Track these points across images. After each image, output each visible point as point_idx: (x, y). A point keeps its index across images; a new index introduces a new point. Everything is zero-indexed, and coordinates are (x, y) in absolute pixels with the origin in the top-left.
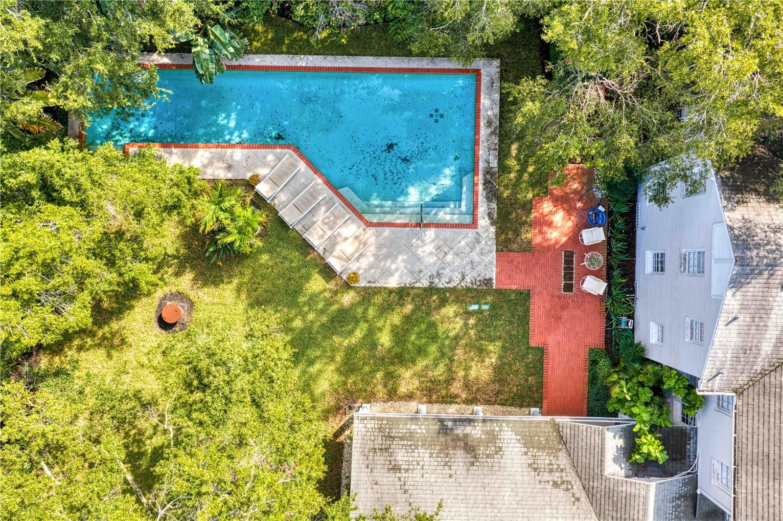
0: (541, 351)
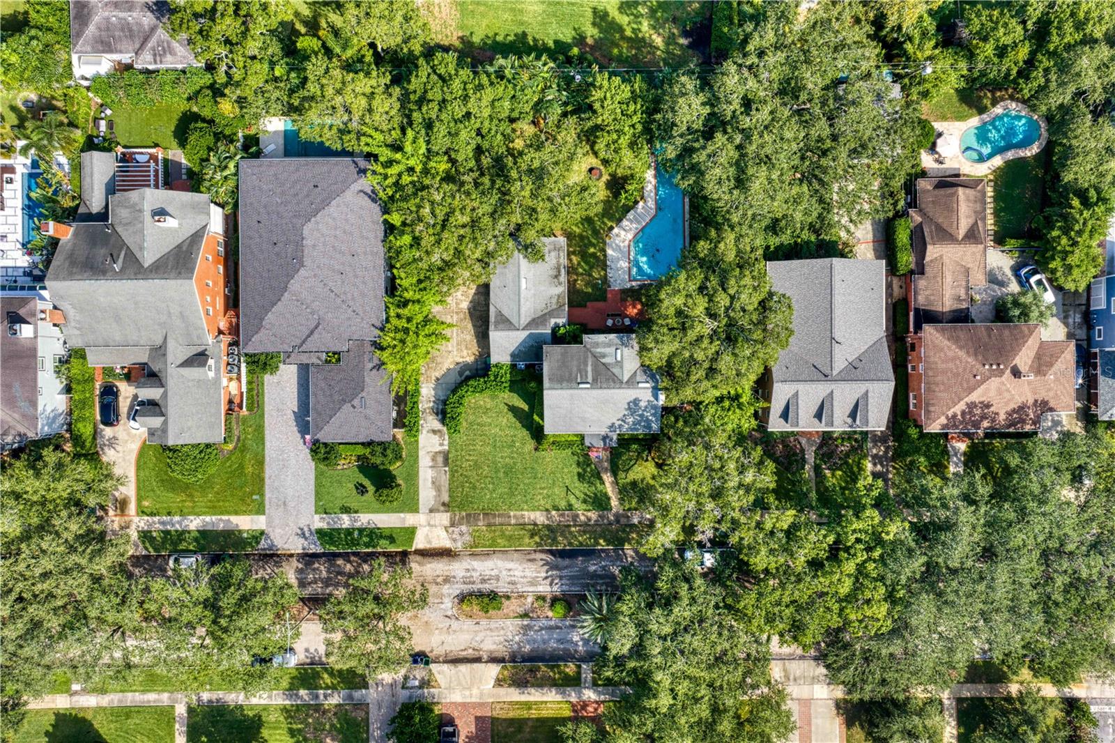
0: (585, 306)
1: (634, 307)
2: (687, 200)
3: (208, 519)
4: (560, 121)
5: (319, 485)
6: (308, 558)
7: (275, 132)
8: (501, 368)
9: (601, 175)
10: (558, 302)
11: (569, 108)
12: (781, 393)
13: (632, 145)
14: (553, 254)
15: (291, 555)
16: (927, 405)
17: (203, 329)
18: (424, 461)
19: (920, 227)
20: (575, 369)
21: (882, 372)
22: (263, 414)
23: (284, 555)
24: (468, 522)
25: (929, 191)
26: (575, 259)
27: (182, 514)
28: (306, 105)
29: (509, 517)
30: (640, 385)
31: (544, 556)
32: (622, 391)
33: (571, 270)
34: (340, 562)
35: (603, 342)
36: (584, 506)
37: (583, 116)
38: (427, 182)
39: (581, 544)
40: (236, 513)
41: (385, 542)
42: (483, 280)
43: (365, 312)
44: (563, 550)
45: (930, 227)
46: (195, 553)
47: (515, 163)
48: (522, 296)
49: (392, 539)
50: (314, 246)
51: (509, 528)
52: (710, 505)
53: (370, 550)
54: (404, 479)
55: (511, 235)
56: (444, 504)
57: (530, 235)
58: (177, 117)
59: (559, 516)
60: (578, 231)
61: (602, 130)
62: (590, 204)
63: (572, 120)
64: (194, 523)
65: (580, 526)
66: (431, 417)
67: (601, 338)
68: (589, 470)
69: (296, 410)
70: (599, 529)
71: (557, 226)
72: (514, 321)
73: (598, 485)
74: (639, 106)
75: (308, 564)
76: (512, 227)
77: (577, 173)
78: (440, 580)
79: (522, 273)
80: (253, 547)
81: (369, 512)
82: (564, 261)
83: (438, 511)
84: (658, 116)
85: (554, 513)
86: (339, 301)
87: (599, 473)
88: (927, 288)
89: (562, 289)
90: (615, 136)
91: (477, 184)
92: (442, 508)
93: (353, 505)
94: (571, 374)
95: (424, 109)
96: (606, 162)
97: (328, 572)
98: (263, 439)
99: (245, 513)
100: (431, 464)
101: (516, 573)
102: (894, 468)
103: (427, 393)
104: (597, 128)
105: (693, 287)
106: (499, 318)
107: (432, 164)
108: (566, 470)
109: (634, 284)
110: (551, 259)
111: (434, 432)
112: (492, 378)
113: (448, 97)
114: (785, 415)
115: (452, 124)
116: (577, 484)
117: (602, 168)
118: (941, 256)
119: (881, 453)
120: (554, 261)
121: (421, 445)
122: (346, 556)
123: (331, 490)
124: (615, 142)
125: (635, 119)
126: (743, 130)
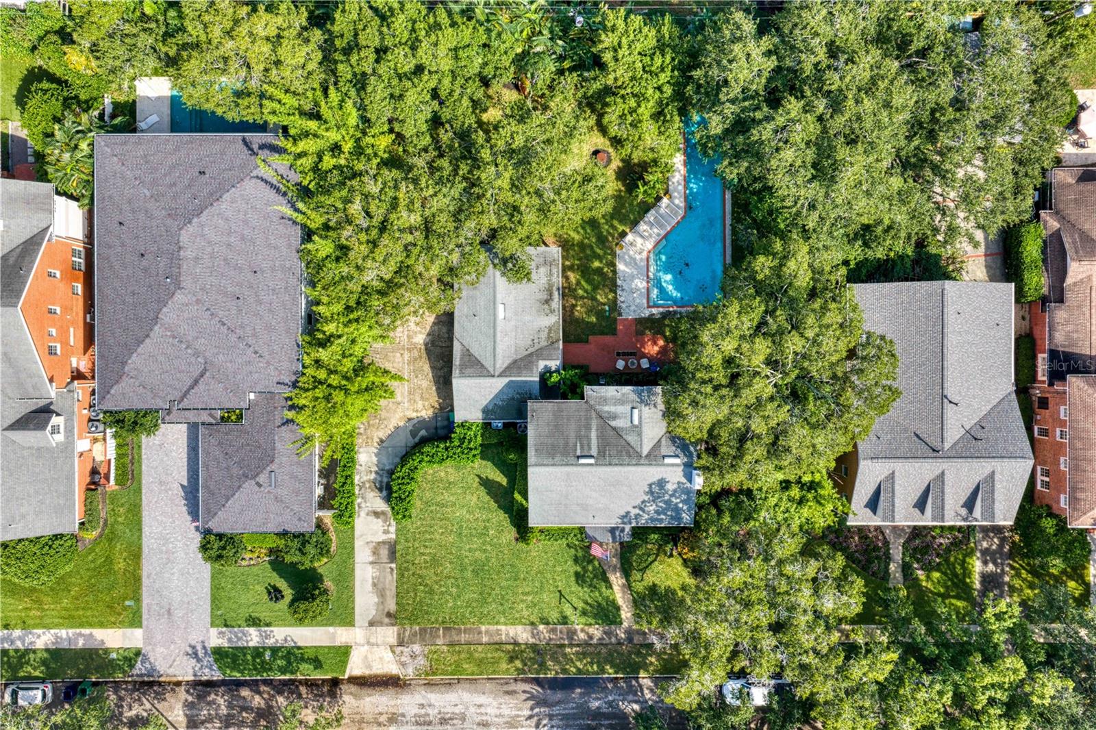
0: (587, 342)
1: (655, 343)
2: (728, 196)
3: (63, 633)
4: (554, 80)
5: (216, 588)
6: (202, 687)
7: (158, 98)
8: (469, 429)
9: (609, 161)
10: (549, 337)
11: (567, 64)
12: (868, 475)
13: (658, 115)
14: (542, 270)
15: (178, 684)
16: (1074, 489)
17: (40, 377)
18: (362, 555)
19: (1057, 236)
20: (572, 436)
21: (1015, 445)
22: (140, 489)
23: (169, 683)
24: (423, 639)
25: (1070, 185)
26: (573, 277)
27: (25, 625)
28: (185, 54)
29: (480, 633)
30: (667, 461)
31: (527, 687)
32: (640, 469)
33: (567, 292)
34: (245, 692)
35: (613, 398)
36: (583, 620)
37: (586, 74)
38: (359, 166)
39: (579, 671)
40: (102, 625)
41: (307, 666)
42: (443, 306)
43: (272, 353)
44: (555, 679)
45: (1072, 236)
46: (43, 681)
47: (488, 140)
48: (499, 329)
49: (317, 663)
50: (197, 258)
51: (480, 648)
52: (768, 641)
53: (287, 677)
54: (333, 580)
55: (482, 243)
56: (389, 615)
57: (510, 244)
58: (21, 76)
59: (549, 632)
60: (577, 237)
61: (614, 94)
62: (596, 201)
63: (572, 79)
64: (43, 639)
65: (578, 645)
66: (372, 494)
67: (611, 391)
68: (590, 568)
69: (185, 483)
70: (604, 650)
71: (549, 232)
72: (488, 364)
73: (604, 589)
74: (668, 60)
75: (201, 697)
76: (484, 233)
77: (577, 158)
78: (383, 719)
79: (499, 297)
80: (124, 672)
81: (285, 626)
82: (558, 280)
83: (381, 624)
84: (697, 74)
85: (541, 627)
86: (233, 338)
87: (604, 573)
88: (1067, 322)
89: (553, 320)
90: (633, 103)
91: (432, 168)
92: (386, 620)
93: (264, 615)
94: (567, 443)
95: (354, 58)
96: (617, 142)
97: (230, 706)
98: (139, 523)
99: (113, 625)
100: (371, 559)
101: (489, 710)
102: (1012, 568)
103: (367, 460)
104: (607, 91)
105: (747, 323)
106: (467, 359)
107: (369, 140)
108: (559, 569)
109: (654, 311)
110: (540, 277)
111: (376, 514)
112: (456, 443)
113: (389, 42)
114: (873, 504)
115: (395, 82)
116: (575, 588)
117: (611, 150)
118: (1089, 278)
119: (994, 547)
120: (544, 280)
121: (357, 533)
122: (253, 685)
123: (233, 594)
124: (632, 111)
125: (664, 78)
126: (830, 92)
